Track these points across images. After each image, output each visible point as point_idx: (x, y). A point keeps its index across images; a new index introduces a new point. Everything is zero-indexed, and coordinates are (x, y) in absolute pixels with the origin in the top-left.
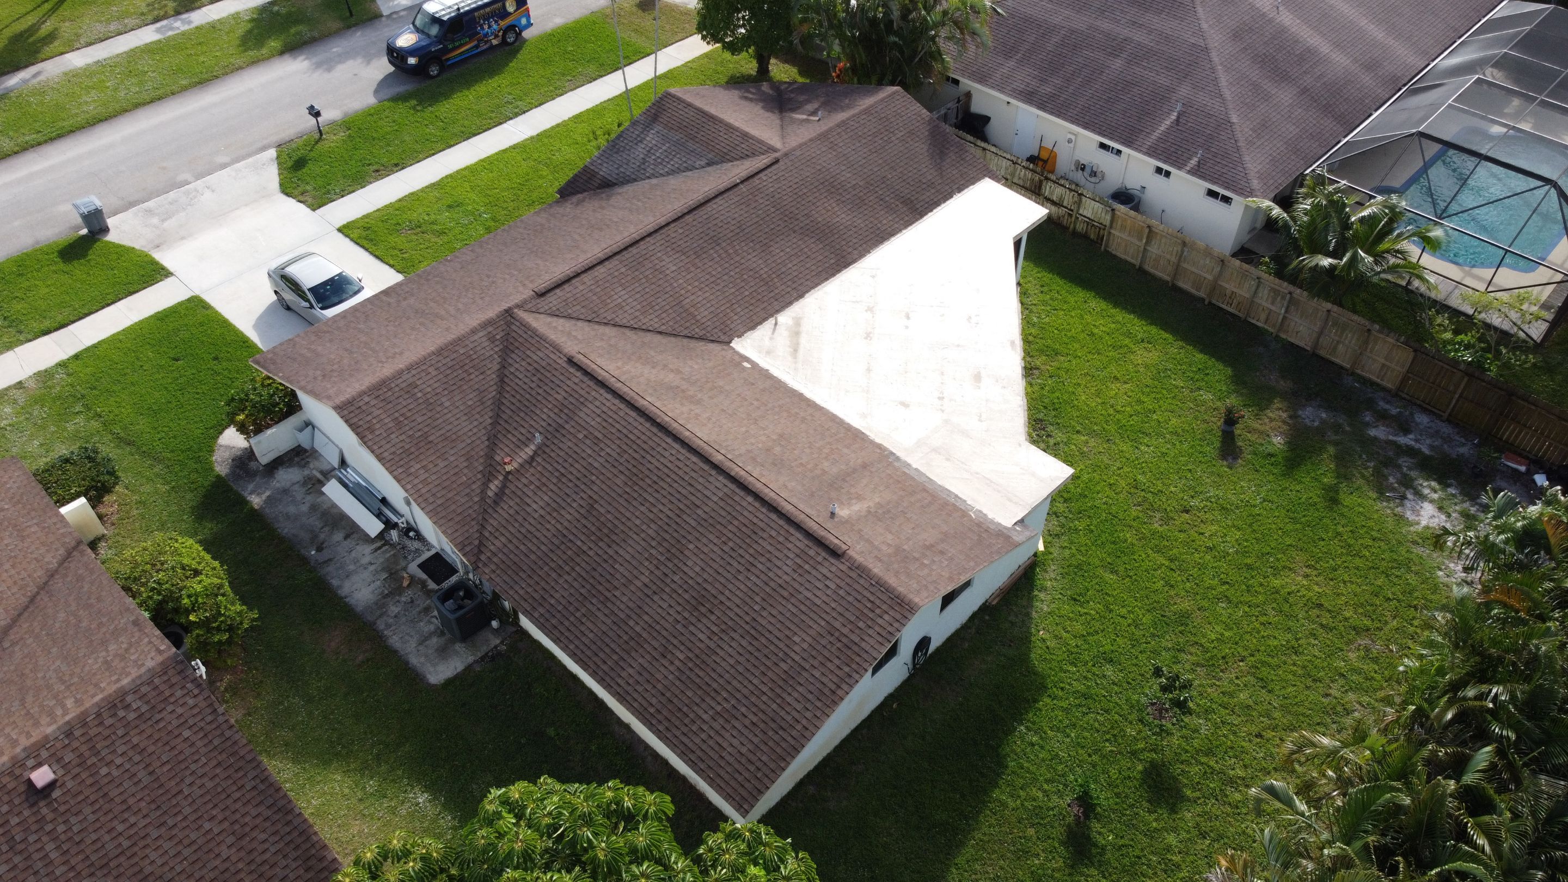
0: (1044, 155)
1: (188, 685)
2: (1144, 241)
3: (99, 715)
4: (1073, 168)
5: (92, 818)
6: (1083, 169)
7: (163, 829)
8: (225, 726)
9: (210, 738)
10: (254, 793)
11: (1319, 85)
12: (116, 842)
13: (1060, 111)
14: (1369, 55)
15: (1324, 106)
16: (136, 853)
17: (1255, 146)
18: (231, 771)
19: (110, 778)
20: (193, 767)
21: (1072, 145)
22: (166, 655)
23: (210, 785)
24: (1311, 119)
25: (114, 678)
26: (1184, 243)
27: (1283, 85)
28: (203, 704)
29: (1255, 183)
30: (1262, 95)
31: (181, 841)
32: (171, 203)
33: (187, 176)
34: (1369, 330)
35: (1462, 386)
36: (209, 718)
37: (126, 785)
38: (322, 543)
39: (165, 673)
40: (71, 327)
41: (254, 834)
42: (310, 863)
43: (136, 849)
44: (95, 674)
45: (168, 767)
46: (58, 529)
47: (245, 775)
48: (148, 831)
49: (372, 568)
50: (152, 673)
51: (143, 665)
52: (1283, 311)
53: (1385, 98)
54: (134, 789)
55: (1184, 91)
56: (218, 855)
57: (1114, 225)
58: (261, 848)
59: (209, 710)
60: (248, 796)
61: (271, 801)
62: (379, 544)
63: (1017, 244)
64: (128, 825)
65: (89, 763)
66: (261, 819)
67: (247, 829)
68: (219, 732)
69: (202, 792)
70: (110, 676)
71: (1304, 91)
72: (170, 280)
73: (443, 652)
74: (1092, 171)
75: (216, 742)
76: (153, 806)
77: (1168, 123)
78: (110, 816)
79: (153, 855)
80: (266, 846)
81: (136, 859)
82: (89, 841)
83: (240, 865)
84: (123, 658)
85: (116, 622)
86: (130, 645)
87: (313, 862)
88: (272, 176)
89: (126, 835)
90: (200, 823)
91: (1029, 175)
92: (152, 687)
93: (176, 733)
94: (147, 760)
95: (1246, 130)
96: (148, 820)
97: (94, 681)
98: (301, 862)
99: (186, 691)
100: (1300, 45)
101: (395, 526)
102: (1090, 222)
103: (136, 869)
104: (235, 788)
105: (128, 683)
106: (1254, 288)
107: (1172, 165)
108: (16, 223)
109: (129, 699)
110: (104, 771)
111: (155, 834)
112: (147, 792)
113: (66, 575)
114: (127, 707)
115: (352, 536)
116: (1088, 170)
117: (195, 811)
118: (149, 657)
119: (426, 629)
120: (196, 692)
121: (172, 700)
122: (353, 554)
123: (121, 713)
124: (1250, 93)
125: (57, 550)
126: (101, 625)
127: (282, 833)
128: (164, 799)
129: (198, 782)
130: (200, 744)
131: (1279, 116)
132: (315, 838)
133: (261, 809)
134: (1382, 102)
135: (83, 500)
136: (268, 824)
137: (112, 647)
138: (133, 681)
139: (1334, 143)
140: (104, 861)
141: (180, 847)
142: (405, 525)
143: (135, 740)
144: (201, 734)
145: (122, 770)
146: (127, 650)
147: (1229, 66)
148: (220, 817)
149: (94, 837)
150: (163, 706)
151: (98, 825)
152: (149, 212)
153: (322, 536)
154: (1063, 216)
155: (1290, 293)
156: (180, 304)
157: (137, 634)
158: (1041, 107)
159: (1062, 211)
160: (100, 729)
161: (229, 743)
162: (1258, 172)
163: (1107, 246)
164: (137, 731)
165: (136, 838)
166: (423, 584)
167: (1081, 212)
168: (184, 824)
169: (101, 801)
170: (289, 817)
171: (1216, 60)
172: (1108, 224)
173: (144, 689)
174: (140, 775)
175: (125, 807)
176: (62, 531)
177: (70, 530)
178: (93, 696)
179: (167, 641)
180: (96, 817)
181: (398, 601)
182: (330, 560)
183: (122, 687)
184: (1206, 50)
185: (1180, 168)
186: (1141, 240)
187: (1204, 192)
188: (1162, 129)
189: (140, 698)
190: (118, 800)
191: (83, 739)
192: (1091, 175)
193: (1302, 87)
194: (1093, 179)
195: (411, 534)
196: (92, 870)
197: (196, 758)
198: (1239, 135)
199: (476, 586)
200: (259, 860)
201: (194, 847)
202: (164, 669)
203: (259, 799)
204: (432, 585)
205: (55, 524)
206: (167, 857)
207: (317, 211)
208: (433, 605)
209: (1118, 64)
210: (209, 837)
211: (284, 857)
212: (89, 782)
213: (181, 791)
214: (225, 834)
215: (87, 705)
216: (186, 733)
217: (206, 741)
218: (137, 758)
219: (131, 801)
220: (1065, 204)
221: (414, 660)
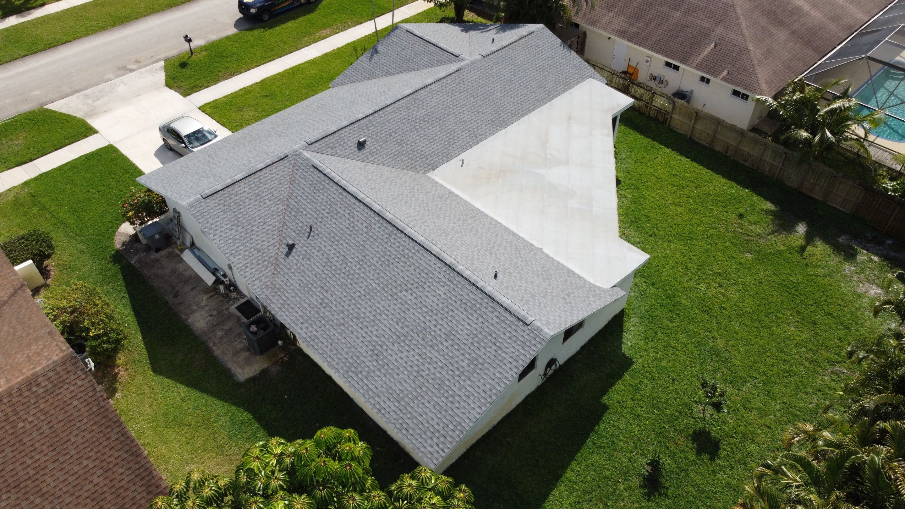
0: (631, 71)
1: (78, 373)
2: (693, 121)
3: (20, 389)
4: (648, 78)
5: (11, 455)
6: (655, 79)
7: (57, 464)
8: (100, 399)
9: (91, 406)
10: (116, 443)
11: (803, 29)
12: (25, 472)
13: (642, 43)
14: (834, 12)
15: (806, 42)
16: (38, 479)
17: (764, 64)
18: (103, 428)
19: (24, 430)
20: (78, 425)
21: (648, 64)
22: (65, 353)
23: (89, 436)
24: (798, 49)
25: (31, 367)
26: (718, 123)
27: (780, 28)
28: (88, 385)
29: (764, 86)
30: (768, 34)
31: (67, 472)
32: (100, 91)
33: (111, 76)
34: (836, 177)
35: (896, 212)
36: (91, 394)
37: (34, 434)
38: (177, 293)
39: (64, 364)
40: (34, 162)
41: (115, 469)
42: (150, 489)
43: (38, 476)
44: (20, 364)
45: (62, 424)
46: (10, 277)
47: (112, 431)
48: (46, 464)
49: (207, 308)
50: (56, 364)
51: (51, 358)
52: (780, 165)
53: (844, 38)
54: (39, 438)
55: (719, 31)
56: (91, 482)
57: (674, 112)
58: (119, 478)
59: (91, 389)
60: (113, 445)
61: (128, 448)
62: (211, 294)
63: (614, 120)
64: (34, 460)
65: (11, 419)
66: (121, 459)
67: (111, 465)
68: (97, 403)
69: (83, 441)
70: (29, 366)
71: (794, 32)
72: (96, 135)
73: (248, 362)
74: (660, 80)
75: (94, 409)
76: (51, 449)
77: (709, 49)
78: (23, 454)
79: (49, 480)
80: (123, 477)
81: (38, 482)
82: (8, 470)
83: (105, 489)
84: (39, 354)
85: (38, 333)
86: (45, 346)
87: (153, 488)
88: (161, 76)
89: (33, 466)
90: (80, 460)
91: (622, 81)
92: (55, 372)
93: (69, 402)
94: (49, 419)
95: (758, 54)
96: (47, 458)
97: (19, 368)
98: (145, 488)
99: (76, 376)
100: (792, 5)
101: (222, 283)
102: (659, 110)
103: (38, 489)
104: (105, 439)
105: (40, 370)
106: (762, 151)
107: (711, 74)
108: (7, 101)
109: (40, 380)
110: (21, 425)
111: (51, 467)
112: (47, 439)
113: (12, 304)
114: (38, 385)
115: (196, 289)
116: (658, 80)
117: (78, 453)
118: (55, 354)
119: (239, 346)
120: (83, 376)
121: (68, 381)
122: (196, 300)
123: (34, 389)
124: (760, 33)
125: (8, 289)
126: (29, 334)
127: (134, 469)
128: (58, 444)
129: (81, 434)
130: (83, 410)
131: (778, 47)
132: (154, 473)
133: (121, 453)
134: (842, 40)
135: (30, 262)
136: (124, 463)
137: (34, 348)
138: (43, 368)
139: (813, 63)
140: (17, 484)
141: (67, 476)
142: (228, 283)
143: (42, 406)
144: (85, 404)
145: (32, 425)
146: (42, 349)
147: (747, 16)
148: (94, 458)
149: (11, 467)
150: (62, 385)
151: (14, 460)
152: (87, 96)
153: (178, 288)
154: (642, 107)
155: (785, 153)
156: (101, 149)
157: (50, 340)
158: (630, 40)
159: (642, 103)
160: (20, 398)
161: (103, 410)
162: (765, 79)
163: (669, 125)
164: (44, 400)
165: (39, 469)
166: (239, 319)
167: (653, 104)
168: (71, 461)
169: (17, 444)
170: (139, 459)
171: (739, 12)
172: (670, 111)
173: (50, 374)
174: (44, 429)
175: (32, 449)
176: (12, 278)
177: (17, 277)
178: (17, 378)
179: (67, 344)
180: (14, 454)
181: (222, 329)
182: (182, 303)
183: (36, 372)
184: (733, 6)
185: (716, 77)
186: (691, 121)
187: (730, 92)
188: (705, 53)
189: (47, 380)
190: (28, 444)
191: (8, 405)
192: (659, 83)
193: (793, 30)
194: (661, 86)
195: (232, 288)
196: (9, 488)
197: (81, 419)
198: (753, 57)
199: (271, 321)
200: (117, 486)
201: (77, 476)
202: (63, 362)
203: (120, 446)
204: (244, 320)
205: (9, 273)
206: (58, 482)
207: (187, 97)
208: (243, 332)
209: (678, 15)
210: (86, 470)
211: (134, 484)
212: (11, 431)
213: (70, 440)
214: (96, 468)
215: (13, 383)
216: (75, 403)
217: (88, 408)
218: (43, 417)
219: (37, 445)
220: (644, 99)
221: (230, 365)
